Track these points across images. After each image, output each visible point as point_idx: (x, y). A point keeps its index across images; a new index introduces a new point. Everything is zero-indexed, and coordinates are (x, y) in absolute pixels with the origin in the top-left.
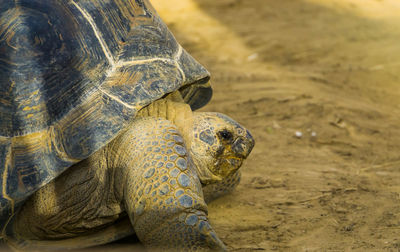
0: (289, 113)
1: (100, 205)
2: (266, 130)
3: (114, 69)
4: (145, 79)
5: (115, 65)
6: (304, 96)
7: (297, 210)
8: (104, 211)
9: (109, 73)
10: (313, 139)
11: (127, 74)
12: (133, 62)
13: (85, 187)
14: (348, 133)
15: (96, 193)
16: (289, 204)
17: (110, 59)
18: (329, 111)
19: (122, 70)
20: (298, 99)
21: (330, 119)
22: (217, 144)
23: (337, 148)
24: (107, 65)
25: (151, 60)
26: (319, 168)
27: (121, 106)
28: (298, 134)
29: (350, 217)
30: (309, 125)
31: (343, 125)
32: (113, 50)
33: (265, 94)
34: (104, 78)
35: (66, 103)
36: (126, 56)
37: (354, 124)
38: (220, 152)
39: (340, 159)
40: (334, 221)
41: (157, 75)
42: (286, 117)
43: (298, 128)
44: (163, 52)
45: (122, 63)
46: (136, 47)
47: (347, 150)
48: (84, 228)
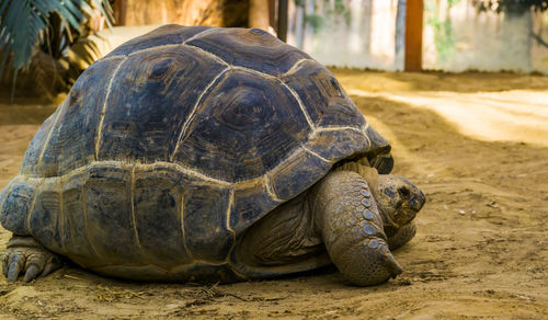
0: (455, 199)
1: (303, 238)
2: (438, 210)
3: (314, 133)
4: (339, 141)
5: (316, 130)
6: (467, 190)
7: (460, 253)
8: (306, 243)
9: (311, 136)
10: (473, 216)
11: (324, 137)
12: (329, 129)
13: (292, 222)
14: (500, 211)
15: (300, 228)
16: (453, 249)
17: (312, 126)
18: (486, 198)
19: (321, 134)
20: (462, 191)
21: (486, 202)
22: (398, 198)
23: (492, 220)
24: (309, 130)
25: (344, 128)
26: (478, 230)
27: (320, 160)
28: (462, 212)
29: (501, 256)
30: (471, 206)
31: (495, 206)
32: (314, 119)
33: (438, 190)
34: (307, 139)
35: (276, 157)
36: (324, 124)
37: (504, 205)
38: (399, 204)
39: (495, 226)
40: (488, 258)
41: (348, 139)
42: (453, 202)
43: (462, 208)
44: (353, 123)
45: (321, 129)
46: (332, 118)
47: (500, 221)
48: (290, 256)
